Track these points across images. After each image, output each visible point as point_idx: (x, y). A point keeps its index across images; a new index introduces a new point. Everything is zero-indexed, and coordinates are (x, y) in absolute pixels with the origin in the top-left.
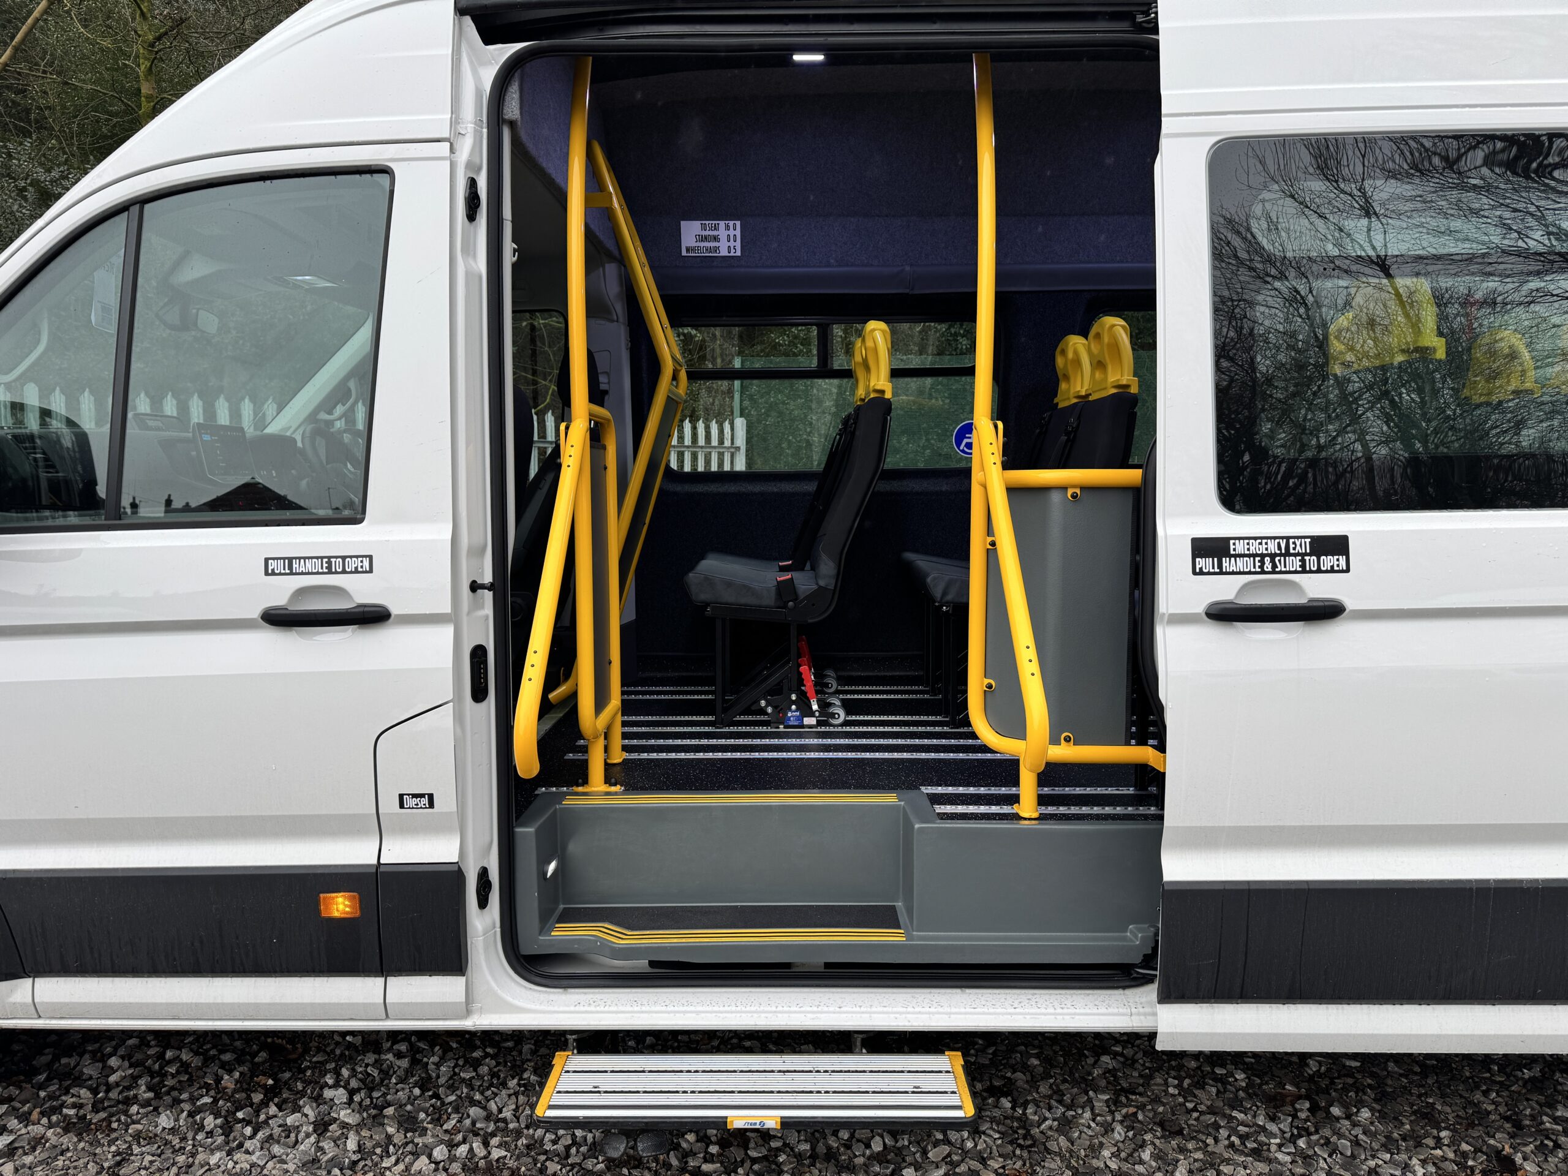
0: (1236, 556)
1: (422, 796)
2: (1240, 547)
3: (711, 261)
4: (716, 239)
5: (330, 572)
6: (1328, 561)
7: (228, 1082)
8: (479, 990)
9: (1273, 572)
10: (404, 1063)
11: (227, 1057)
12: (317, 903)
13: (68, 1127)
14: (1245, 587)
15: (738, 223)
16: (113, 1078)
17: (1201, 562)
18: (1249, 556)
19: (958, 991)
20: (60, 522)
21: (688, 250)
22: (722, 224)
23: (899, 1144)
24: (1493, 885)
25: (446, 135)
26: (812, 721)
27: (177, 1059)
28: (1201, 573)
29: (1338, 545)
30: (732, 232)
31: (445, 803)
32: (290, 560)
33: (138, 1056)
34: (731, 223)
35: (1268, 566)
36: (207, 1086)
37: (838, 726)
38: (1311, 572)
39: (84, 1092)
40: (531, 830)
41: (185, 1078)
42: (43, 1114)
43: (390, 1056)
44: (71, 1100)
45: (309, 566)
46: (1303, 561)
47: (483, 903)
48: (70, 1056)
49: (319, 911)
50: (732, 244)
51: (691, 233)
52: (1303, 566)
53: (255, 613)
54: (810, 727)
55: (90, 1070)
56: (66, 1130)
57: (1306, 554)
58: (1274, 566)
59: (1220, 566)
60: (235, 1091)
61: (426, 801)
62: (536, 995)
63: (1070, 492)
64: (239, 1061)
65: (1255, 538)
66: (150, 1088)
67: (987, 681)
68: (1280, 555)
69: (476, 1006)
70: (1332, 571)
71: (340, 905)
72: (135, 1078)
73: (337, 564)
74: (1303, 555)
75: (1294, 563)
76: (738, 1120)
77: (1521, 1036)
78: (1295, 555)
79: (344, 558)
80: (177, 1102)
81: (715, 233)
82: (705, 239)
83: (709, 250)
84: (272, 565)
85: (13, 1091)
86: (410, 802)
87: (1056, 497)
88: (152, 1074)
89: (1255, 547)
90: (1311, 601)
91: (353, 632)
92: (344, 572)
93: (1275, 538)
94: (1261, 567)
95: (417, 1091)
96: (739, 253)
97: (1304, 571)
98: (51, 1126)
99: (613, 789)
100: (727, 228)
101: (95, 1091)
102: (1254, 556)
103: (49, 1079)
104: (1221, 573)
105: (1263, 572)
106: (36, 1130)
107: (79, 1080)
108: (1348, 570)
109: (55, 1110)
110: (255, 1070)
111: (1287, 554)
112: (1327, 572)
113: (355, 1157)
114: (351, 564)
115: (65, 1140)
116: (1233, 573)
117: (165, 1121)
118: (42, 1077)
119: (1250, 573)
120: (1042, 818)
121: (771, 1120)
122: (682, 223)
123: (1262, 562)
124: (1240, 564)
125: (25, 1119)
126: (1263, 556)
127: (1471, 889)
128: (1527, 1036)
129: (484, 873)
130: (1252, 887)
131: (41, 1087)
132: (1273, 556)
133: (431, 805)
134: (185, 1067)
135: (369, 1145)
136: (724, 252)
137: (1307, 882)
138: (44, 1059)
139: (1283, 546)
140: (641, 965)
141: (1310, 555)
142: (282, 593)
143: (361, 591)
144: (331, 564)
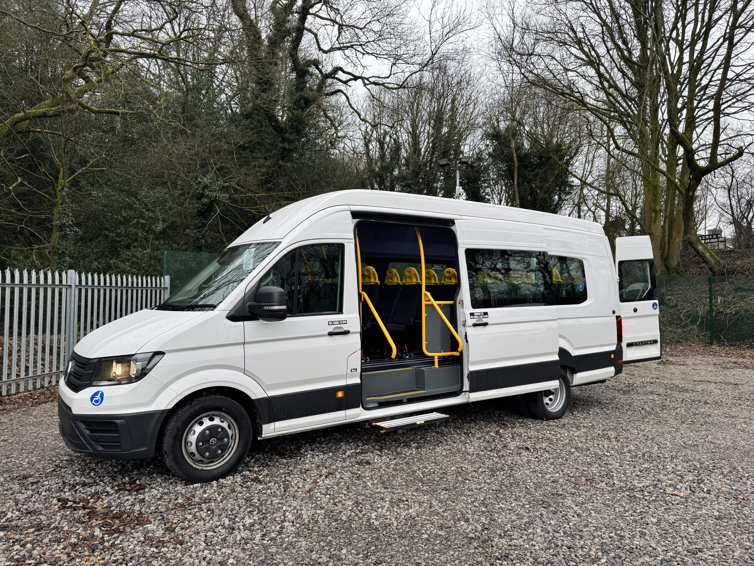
12: (335, 395)
14: (476, 321)
31: (359, 370)
53: (327, 333)
61: (355, 370)
67: (426, 342)
71: (340, 394)
86: (353, 371)
91: (343, 336)
140: (376, 405)
142: (331, 329)
143: (345, 328)
144: (340, 322)
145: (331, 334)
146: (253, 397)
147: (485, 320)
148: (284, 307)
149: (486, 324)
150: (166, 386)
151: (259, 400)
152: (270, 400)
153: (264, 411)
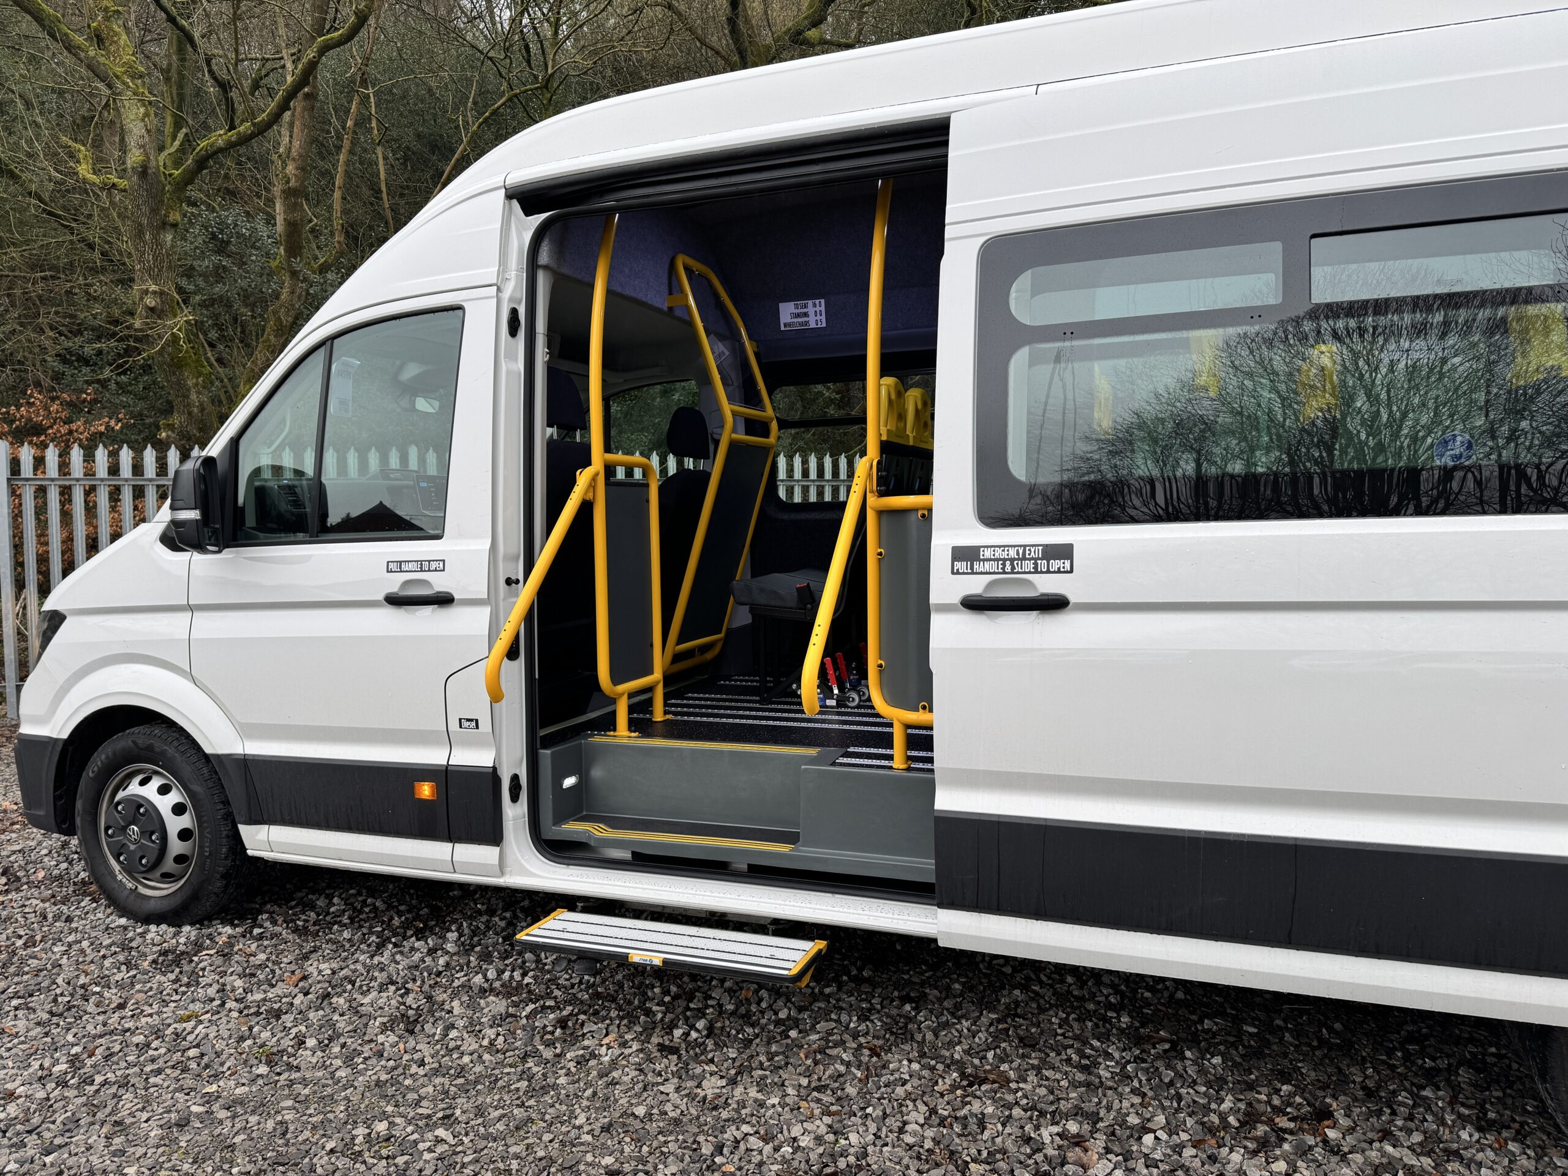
0: (984, 560)
1: (471, 720)
2: (988, 553)
3: (805, 333)
4: (806, 315)
5: (422, 571)
6: (1056, 564)
7: (396, 921)
8: (510, 860)
9: (1012, 572)
10: (503, 924)
11: (402, 908)
12: (413, 788)
13: (296, 930)
14: (991, 585)
15: (823, 301)
16: (332, 909)
17: (958, 565)
18: (994, 560)
19: (830, 895)
20: (292, 539)
21: (785, 326)
22: (810, 303)
23: (800, 1017)
24: (1203, 836)
25: (495, 281)
26: (833, 703)
27: (374, 904)
28: (958, 573)
29: (1065, 552)
30: (818, 309)
31: (485, 725)
32: (401, 562)
33: (352, 900)
34: (817, 301)
35: (1008, 568)
36: (383, 922)
37: (854, 708)
38: (1042, 572)
39: (313, 915)
40: (549, 752)
41: (372, 915)
42: (285, 921)
43: (497, 919)
44: (303, 917)
45: (411, 566)
46: (1036, 564)
47: (515, 798)
48: (314, 894)
49: (413, 793)
50: (818, 318)
51: (787, 312)
52: (1036, 567)
53: (380, 597)
54: (832, 707)
55: (321, 903)
56: (293, 932)
57: (1039, 559)
58: (1013, 568)
59: (972, 568)
60: (398, 927)
61: (474, 724)
62: (552, 869)
63: (920, 513)
64: (409, 911)
65: (1000, 547)
66: (349, 918)
67: (880, 662)
68: (1018, 559)
69: (508, 869)
70: (1059, 571)
71: (426, 790)
72: (344, 911)
73: (426, 566)
74: (1036, 559)
75: (1029, 565)
76: (636, 957)
77: (1241, 970)
78: (1030, 559)
79: (429, 561)
80: (361, 927)
81: (805, 310)
82: (798, 316)
83: (801, 324)
84: (391, 566)
85: (276, 908)
86: (465, 724)
87: (912, 518)
88: (354, 909)
89: (999, 553)
90: (1043, 595)
91: (433, 611)
92: (429, 570)
93: (1015, 546)
94: (1003, 569)
95: (500, 940)
96: (824, 325)
97: (1036, 572)
98: (287, 927)
99: (633, 734)
100: (815, 305)
101: (318, 915)
102: (998, 560)
103: (297, 905)
104: (973, 573)
105: (1004, 573)
106: (278, 929)
107: (313, 907)
108: (1071, 571)
109: (293, 921)
110: (418, 917)
111: (1024, 558)
112: (1054, 572)
113: (441, 969)
114: (434, 565)
115: (290, 937)
116: (982, 573)
117: (346, 934)
118: (293, 903)
119: (994, 573)
120: (909, 769)
121: (657, 960)
122: (781, 305)
123: (1004, 565)
124: (987, 566)
125: (274, 923)
126: (1005, 560)
127: (1183, 838)
128: (1246, 971)
129: (515, 778)
130: (1001, 820)
131: (291, 908)
132: (1012, 560)
133: (477, 727)
134: (375, 909)
135: (454, 964)
136: (813, 325)
137: (1046, 820)
138: (299, 895)
139: (1021, 552)
140: (626, 855)
141: (1042, 559)
142: (394, 584)
143: (439, 583)
144: (423, 566)
145: (395, 601)
146: (208, 750)
147: (1046, 585)
149: (1054, 604)
150: (64, 689)
151: (219, 757)
152: (245, 763)
153: (236, 791)
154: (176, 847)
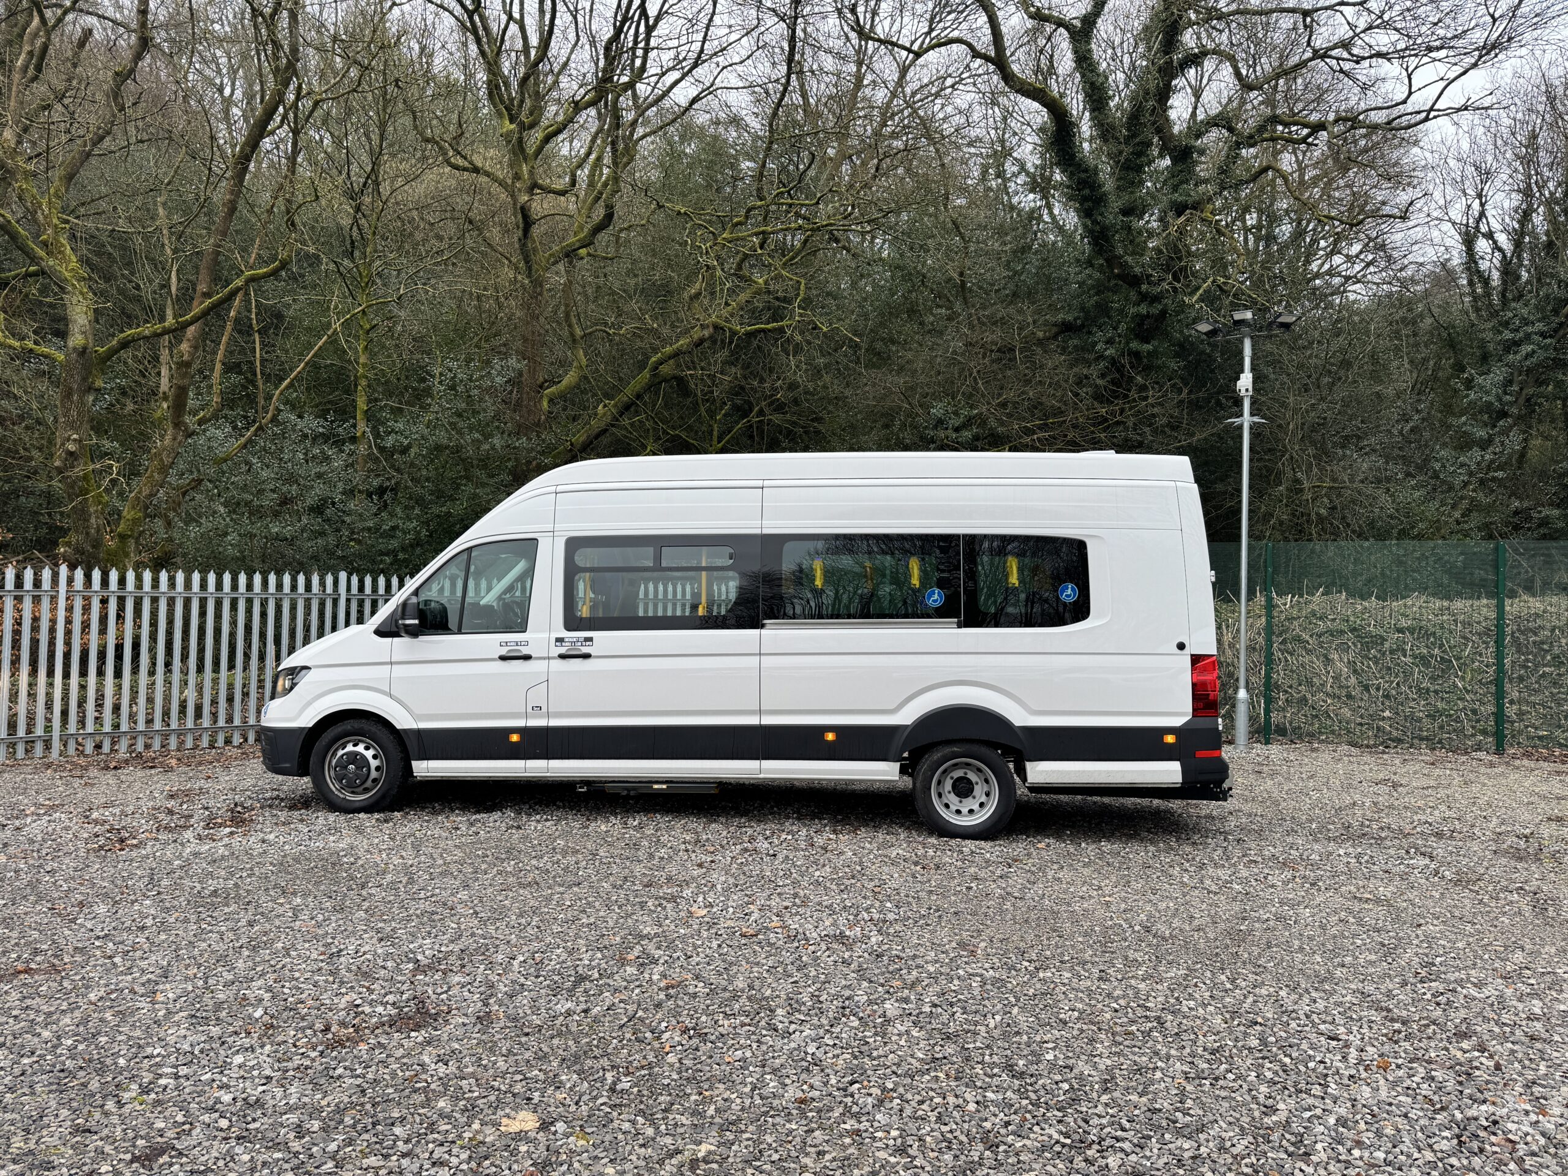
1: (538, 707)
5: (517, 645)
12: (507, 737)
29: (590, 639)
31: (544, 709)
32: (507, 642)
45: (511, 644)
49: (509, 739)
53: (496, 657)
84: (502, 643)
86: (535, 709)
91: (522, 662)
92: (520, 645)
114: (522, 643)
133: (541, 710)
142: (504, 651)
143: (525, 651)
144: (517, 643)
145: (503, 658)
146: (398, 727)
147: (585, 650)
148: (416, 622)
149: (587, 656)
150: (309, 703)
151: (405, 730)
152: (419, 732)
153: (412, 745)
154: (374, 774)
